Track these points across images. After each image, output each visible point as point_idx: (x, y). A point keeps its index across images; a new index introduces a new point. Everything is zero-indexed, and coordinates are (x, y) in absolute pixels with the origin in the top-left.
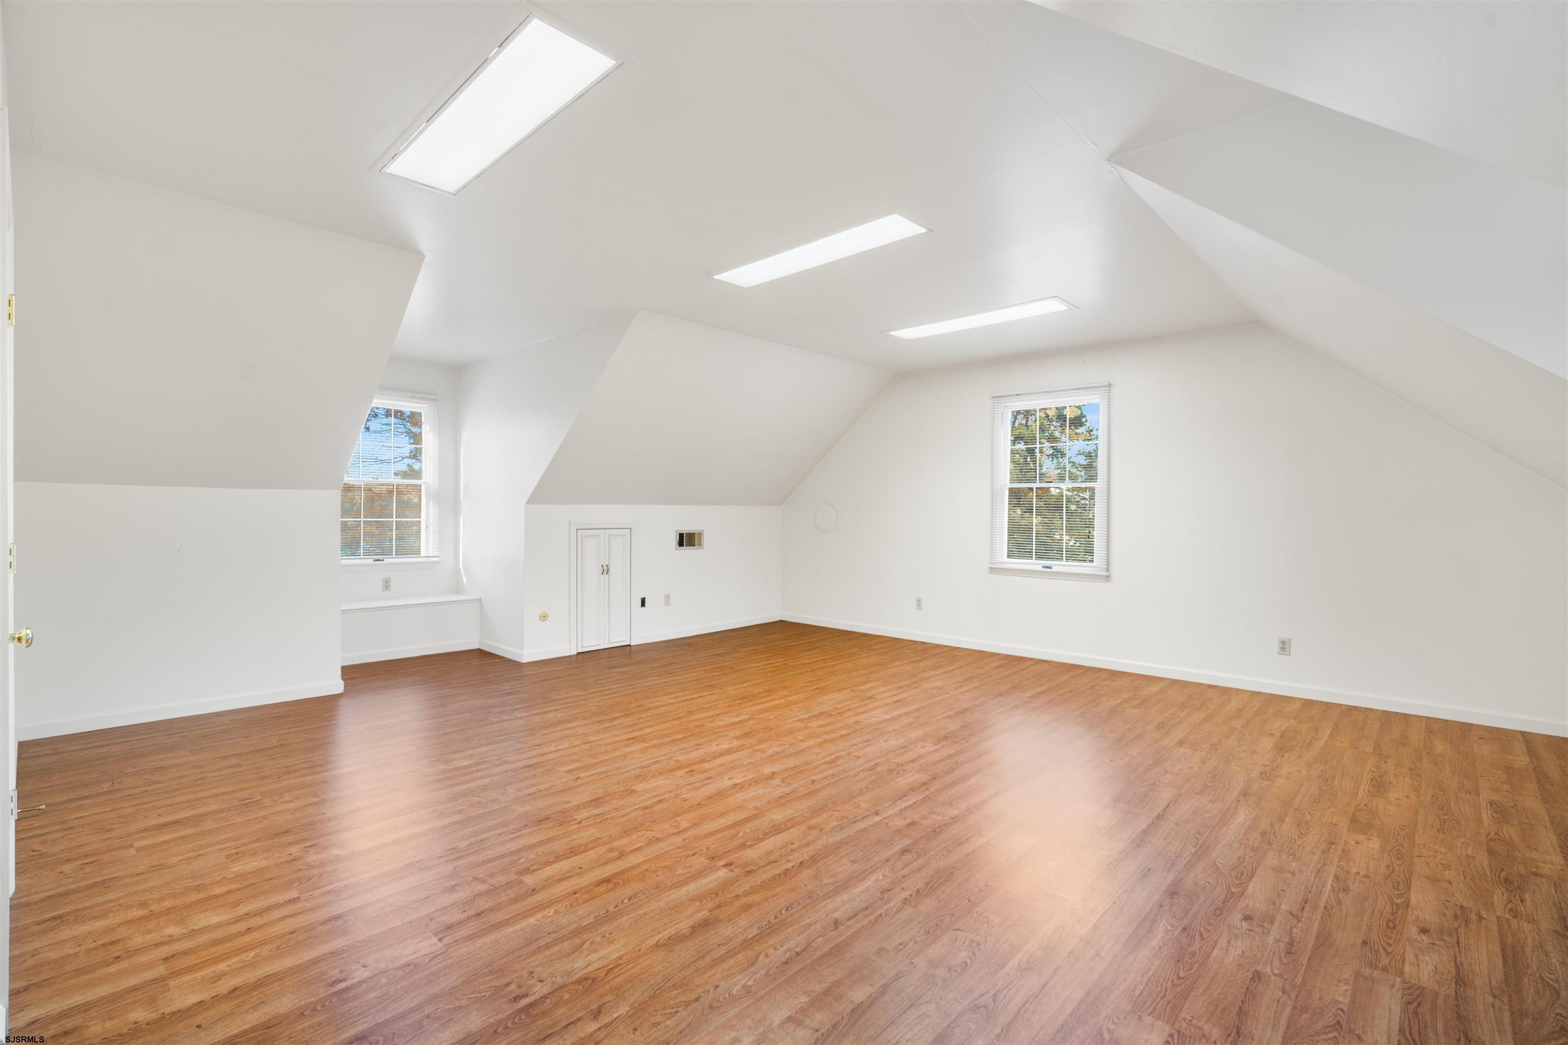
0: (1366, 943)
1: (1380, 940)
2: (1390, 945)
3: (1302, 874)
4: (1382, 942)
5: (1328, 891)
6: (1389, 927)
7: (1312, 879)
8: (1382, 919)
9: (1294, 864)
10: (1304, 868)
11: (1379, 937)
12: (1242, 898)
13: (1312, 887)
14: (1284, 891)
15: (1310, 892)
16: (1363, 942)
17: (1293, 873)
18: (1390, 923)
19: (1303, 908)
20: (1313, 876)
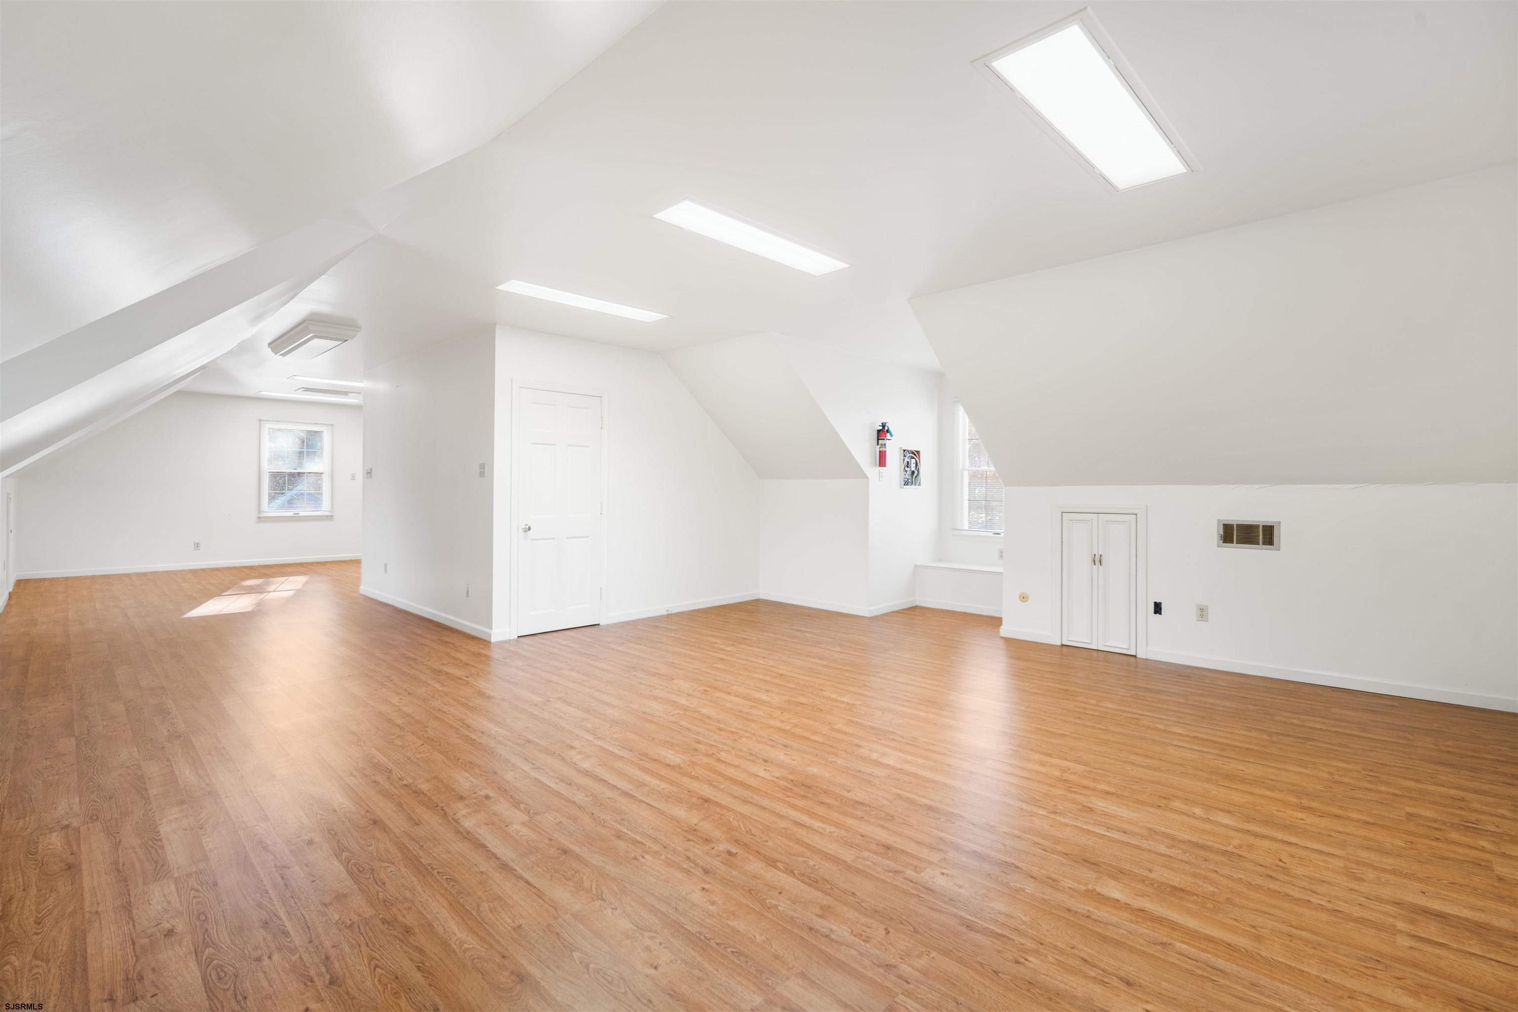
0: (214, 885)
1: (204, 896)
2: (194, 897)
3: (318, 911)
4: (202, 895)
5: (279, 910)
6: (204, 913)
7: (304, 912)
8: (213, 916)
9: (337, 917)
10: (324, 920)
11: (207, 898)
12: (332, 853)
13: (296, 903)
14: (312, 882)
15: (292, 897)
16: (216, 885)
17: (325, 905)
18: (204, 918)
19: (283, 878)
20: (307, 917)
